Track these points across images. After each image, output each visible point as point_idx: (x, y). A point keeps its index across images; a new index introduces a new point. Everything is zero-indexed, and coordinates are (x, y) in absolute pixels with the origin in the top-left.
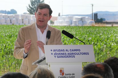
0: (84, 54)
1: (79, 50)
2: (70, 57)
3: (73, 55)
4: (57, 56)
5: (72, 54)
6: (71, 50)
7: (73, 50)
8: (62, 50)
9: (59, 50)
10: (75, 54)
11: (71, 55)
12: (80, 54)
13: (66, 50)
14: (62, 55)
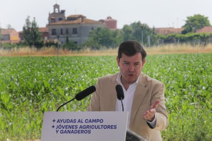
0: (109, 127)
1: (101, 121)
2: (82, 132)
3: (88, 129)
4: (60, 130)
5: (88, 127)
6: (87, 121)
7: (90, 121)
8: (72, 121)
9: (68, 121)
10: (93, 127)
11: (84, 130)
12: (100, 127)
13: (79, 121)
14: (69, 129)
